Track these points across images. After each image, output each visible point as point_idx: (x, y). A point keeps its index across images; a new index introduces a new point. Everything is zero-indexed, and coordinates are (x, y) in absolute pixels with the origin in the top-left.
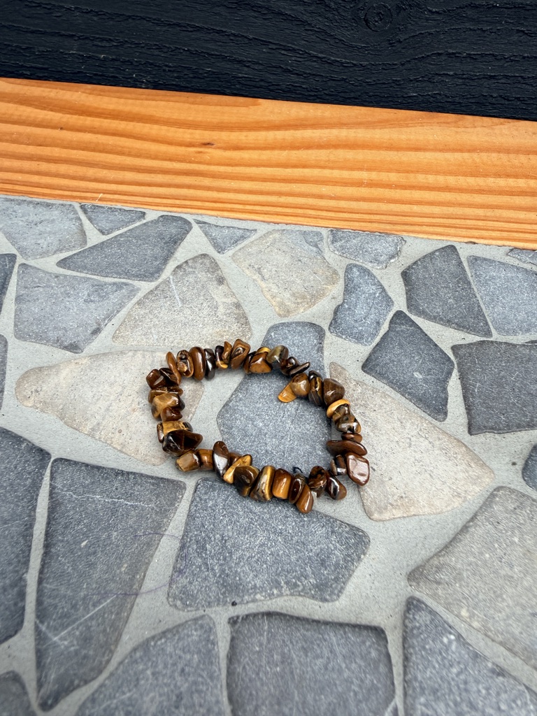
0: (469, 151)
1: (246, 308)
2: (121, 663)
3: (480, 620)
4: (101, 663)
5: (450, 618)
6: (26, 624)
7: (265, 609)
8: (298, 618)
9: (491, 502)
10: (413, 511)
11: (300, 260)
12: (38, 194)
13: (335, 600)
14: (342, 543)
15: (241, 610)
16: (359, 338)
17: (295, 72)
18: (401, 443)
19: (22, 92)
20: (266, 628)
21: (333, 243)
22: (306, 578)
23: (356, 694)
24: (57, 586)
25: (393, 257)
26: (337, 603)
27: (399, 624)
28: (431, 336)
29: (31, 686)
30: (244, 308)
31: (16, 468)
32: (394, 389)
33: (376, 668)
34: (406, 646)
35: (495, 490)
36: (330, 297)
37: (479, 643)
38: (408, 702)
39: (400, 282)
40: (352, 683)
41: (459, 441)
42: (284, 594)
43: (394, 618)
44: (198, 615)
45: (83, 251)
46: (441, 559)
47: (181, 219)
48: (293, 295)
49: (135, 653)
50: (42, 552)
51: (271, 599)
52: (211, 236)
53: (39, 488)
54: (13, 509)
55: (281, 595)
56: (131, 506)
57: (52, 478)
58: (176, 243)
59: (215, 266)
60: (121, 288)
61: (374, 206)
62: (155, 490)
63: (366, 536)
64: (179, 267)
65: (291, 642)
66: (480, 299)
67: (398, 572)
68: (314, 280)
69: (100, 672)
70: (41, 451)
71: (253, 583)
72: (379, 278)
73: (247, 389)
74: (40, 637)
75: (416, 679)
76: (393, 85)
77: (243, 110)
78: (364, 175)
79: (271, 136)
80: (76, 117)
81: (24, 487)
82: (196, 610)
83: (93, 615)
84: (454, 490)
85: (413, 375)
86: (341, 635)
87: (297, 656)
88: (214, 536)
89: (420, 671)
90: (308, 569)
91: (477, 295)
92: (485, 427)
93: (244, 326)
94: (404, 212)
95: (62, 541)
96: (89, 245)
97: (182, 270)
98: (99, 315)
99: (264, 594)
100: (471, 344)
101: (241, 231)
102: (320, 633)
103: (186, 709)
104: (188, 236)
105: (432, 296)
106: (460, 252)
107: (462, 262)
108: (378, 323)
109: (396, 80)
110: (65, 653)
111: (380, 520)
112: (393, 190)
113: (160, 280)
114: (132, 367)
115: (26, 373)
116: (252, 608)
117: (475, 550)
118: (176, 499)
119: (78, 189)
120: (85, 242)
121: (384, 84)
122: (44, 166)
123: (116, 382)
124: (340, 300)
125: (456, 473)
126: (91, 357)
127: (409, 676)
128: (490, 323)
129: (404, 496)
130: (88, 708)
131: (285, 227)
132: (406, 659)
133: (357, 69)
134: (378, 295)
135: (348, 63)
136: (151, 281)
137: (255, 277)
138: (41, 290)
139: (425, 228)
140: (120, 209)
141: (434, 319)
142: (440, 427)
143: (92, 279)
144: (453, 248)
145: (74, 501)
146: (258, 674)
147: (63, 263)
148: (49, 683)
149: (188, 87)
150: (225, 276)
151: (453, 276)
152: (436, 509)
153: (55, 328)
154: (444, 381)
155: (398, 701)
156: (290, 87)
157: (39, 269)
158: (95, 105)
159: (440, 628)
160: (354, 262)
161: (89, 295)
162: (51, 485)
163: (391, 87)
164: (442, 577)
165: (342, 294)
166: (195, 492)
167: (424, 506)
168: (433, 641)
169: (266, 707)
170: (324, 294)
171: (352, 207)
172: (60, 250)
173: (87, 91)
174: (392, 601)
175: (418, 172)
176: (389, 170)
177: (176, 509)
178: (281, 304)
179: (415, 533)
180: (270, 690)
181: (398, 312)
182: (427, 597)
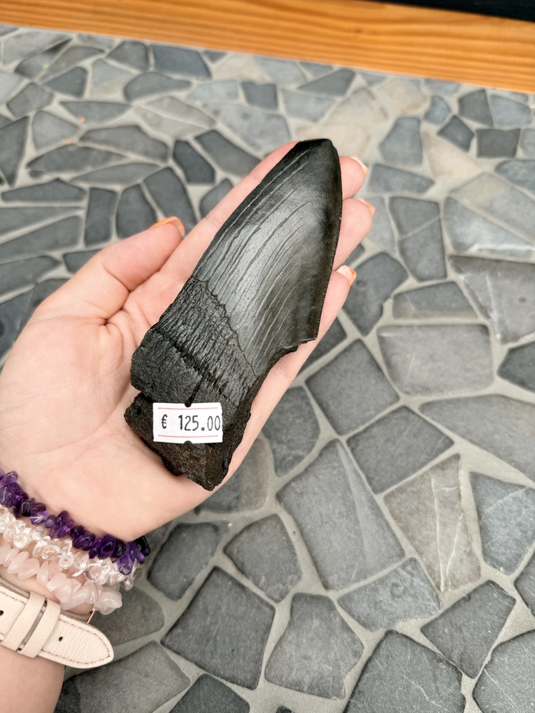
5: (459, 201)
7: (399, 196)
9: (481, 176)
13: (423, 195)
14: (425, 182)
25: (454, 92)
28: (466, 124)
32: (450, 141)
35: (482, 173)
36: (424, 107)
39: (457, 103)
41: (472, 158)
43: (442, 201)
47: (350, 70)
48: (407, 106)
51: (401, 193)
55: (404, 192)
59: (369, 92)
61: (447, 68)
63: (434, 182)
64: (354, 92)
65: (409, 203)
66: (492, 112)
72: (446, 100)
75: (448, 211)
84: (467, 172)
85: (458, 136)
87: (410, 206)
92: (484, 155)
96: (309, 81)
98: (322, 109)
100: (485, 129)
104: (355, 78)
106: (487, 92)
107: (487, 97)
111: (439, 177)
113: (346, 96)
117: (472, 187)
120: (306, 80)
124: (428, 109)
125: (469, 168)
128: (494, 122)
129: (450, 172)
132: (445, 209)
134: (445, 107)
136: (342, 97)
141: (469, 118)
142: (466, 154)
144: (484, 90)
150: (375, 97)
151: (482, 102)
154: (470, 139)
157: (289, 90)
160: (436, 94)
164: (460, 192)
165: (430, 106)
170: (420, 106)
171: (436, 68)
174: (443, 197)
176: (457, 50)
178: (401, 110)
179: (452, 182)
181: (454, 115)
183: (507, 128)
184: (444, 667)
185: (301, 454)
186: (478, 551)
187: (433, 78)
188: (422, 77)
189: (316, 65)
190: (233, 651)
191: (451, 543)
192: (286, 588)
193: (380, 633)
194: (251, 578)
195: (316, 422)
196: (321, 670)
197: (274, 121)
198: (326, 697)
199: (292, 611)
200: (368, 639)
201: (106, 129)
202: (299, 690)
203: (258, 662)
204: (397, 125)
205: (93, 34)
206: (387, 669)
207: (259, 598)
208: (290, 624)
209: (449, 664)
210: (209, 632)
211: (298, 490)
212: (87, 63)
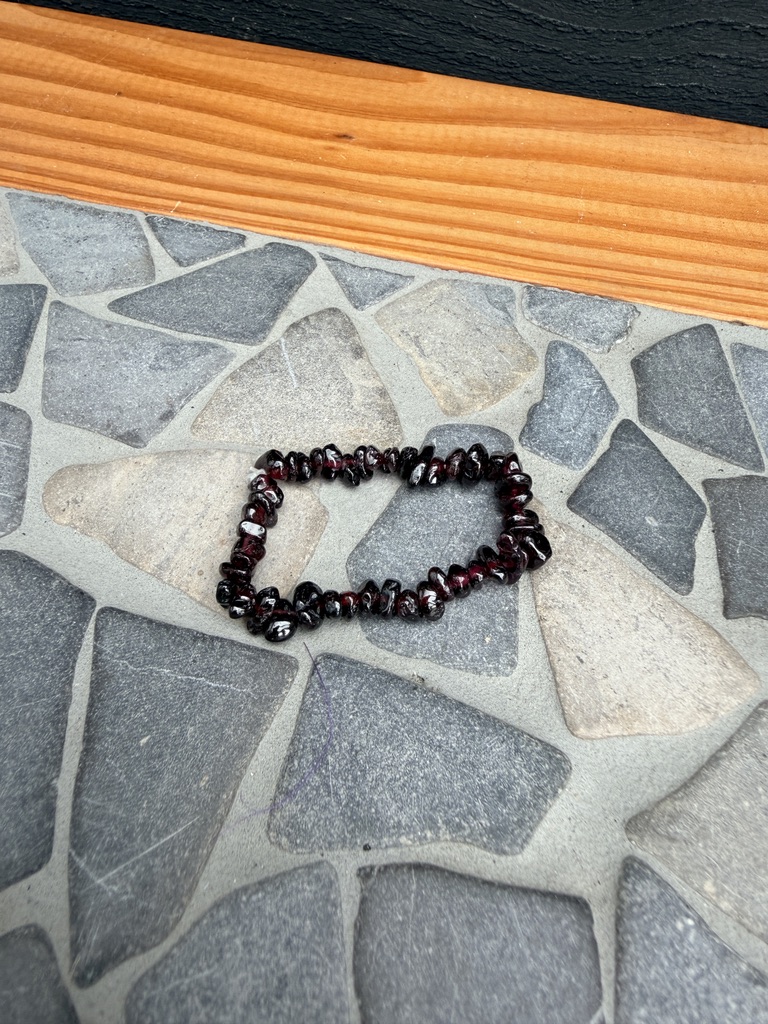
0: (740, 180)
1: (396, 397)
2: (197, 923)
3: (732, 899)
4: (167, 922)
5: (687, 893)
6: (55, 854)
7: (411, 858)
8: (462, 877)
9: (755, 723)
10: (637, 727)
11: (479, 330)
12: (82, 195)
13: (517, 853)
14: (530, 768)
15: (377, 858)
16: (565, 457)
17: (482, 33)
18: (623, 624)
19: (60, 31)
20: (414, 887)
21: (529, 306)
22: (475, 818)
23: (544, 996)
24: (103, 801)
25: (619, 335)
26: (520, 857)
27: (611, 895)
28: (672, 463)
29: (62, 950)
30: (393, 396)
31: (42, 617)
32: (616, 540)
33: (576, 960)
34: (621, 930)
35: (761, 705)
36: (523, 390)
37: (729, 932)
38: (621, 1013)
39: (628, 375)
40: (539, 979)
41: (709, 627)
42: (442, 839)
43: (603, 886)
44: (312, 861)
45: (150, 289)
46: (677, 803)
47: (300, 250)
48: (467, 382)
49: (218, 911)
50: (81, 748)
51: (421, 844)
52: (345, 281)
53: (77, 651)
54: (38, 679)
55: (437, 839)
56: (215, 688)
57: (97, 637)
58: (291, 287)
59: (349, 330)
60: (206, 352)
61: (594, 254)
62: (253, 667)
63: (567, 761)
64: (295, 326)
65: (451, 912)
66: (748, 412)
67: (611, 818)
68: (499, 362)
69: (165, 935)
70: (81, 593)
71: (396, 819)
72: (597, 366)
73: (393, 523)
74: (76, 877)
75: (634, 980)
76: (630, 66)
77: (399, 87)
78: (580, 205)
79: (441, 131)
80: (143, 77)
81: (56, 647)
82: (309, 853)
83: (157, 849)
84: (700, 701)
85: (645, 520)
86: (525, 906)
87: (459, 933)
88: (340, 744)
89: (641, 968)
90: (479, 803)
91: (744, 404)
92: (749, 608)
93: (391, 425)
94: (639, 267)
95: (112, 734)
96: (159, 280)
97: (300, 331)
98: (172, 392)
99: (412, 836)
100: (733, 479)
101: (390, 277)
102: (493, 902)
103: (292, 1001)
104: (310, 278)
105: (677, 401)
106: (721, 336)
107: (723, 352)
108: (594, 436)
109: (636, 60)
110: (114, 903)
111: (588, 738)
112: (622, 232)
113: (266, 344)
114: (221, 476)
115: (60, 471)
116: (394, 855)
117: (729, 794)
118: (283, 683)
119: (142, 192)
120: (152, 275)
121: (616, 63)
122: (91, 151)
123: (195, 496)
124: (537, 397)
125: (703, 676)
126: (158, 454)
127: (624, 976)
128: (762, 450)
129: (625, 703)
130: (146, 988)
131: (457, 276)
132: (620, 950)
133: (577, 37)
134: (595, 392)
135: (565, 26)
136: (252, 345)
137: (410, 351)
138: (85, 344)
139: (669, 295)
140: (207, 228)
141: (678, 436)
142: (682, 602)
143: (162, 334)
144: (710, 329)
145: (130, 675)
146: (400, 956)
147: (117, 305)
148: (89, 947)
149: (314, 45)
150: (366, 345)
151: (710, 372)
152: (672, 728)
153: (105, 406)
154: (691, 534)
155: (606, 1010)
156: (471, 56)
157: (80, 312)
158: (172, 60)
159: (672, 907)
160: (561, 339)
161: (156, 358)
162: (95, 647)
163: (626, 69)
164: (678, 830)
165: (541, 386)
166: (313, 674)
167: (655, 722)
168: (661, 926)
169: (411, 1005)
170: (513, 386)
171: (560, 252)
172: (113, 285)
173: (161, 38)
174: (600, 860)
175: (661, 206)
176: (619, 200)
177: (284, 697)
178: (449, 395)
179: (639, 761)
180: (418, 982)
181: (624, 421)
182: (654, 859)
188: (518, 282)
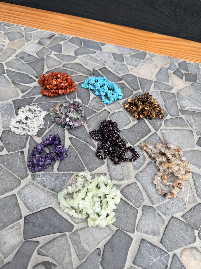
3: (184, 94)
5: (181, 94)
6: (140, 89)
11: (164, 60)
13: (170, 91)
18: (177, 81)
21: (168, 58)
24: (142, 87)
25: (177, 61)
27: (176, 94)
28: (181, 71)
32: (177, 76)
35: (187, 86)
39: (178, 65)
42: (165, 90)
45: (132, 55)
46: (181, 90)
47: (145, 52)
48: (163, 64)
52: (150, 55)
54: (135, 81)
60: (139, 61)
63: (173, 88)
70: (136, 76)
75: (178, 97)
76: (178, 33)
78: (173, 49)
82: (157, 90)
83: (147, 89)
84: (183, 85)
86: (171, 94)
88: (157, 85)
90: (168, 89)
91: (188, 68)
92: (187, 81)
94: (179, 55)
95: (142, 84)
97: (147, 59)
98: (138, 64)
100: (187, 73)
101: (154, 55)
104: (147, 55)
105: (182, 67)
107: (187, 63)
108: (175, 69)
112: (177, 52)
115: (131, 69)
116: (162, 91)
117: (185, 90)
126: (138, 68)
128: (189, 71)
129: (177, 85)
134: (175, 66)
136: (143, 60)
137: (157, 62)
138: (129, 60)
139: (182, 58)
142: (182, 80)
143: (135, 59)
145: (142, 81)
150: (153, 61)
151: (185, 65)
152: (181, 87)
153: (132, 64)
154: (183, 76)
156: (159, 31)
157: (127, 57)
160: (171, 61)
162: (138, 79)
165: (170, 65)
170: (167, 65)
171: (171, 54)
183: (193, 73)
184: (189, 227)
185: (141, 165)
186: (195, 195)
187: (170, 56)
188: (167, 56)
189: (135, 50)
190: (126, 222)
191: (188, 192)
192: (140, 204)
193: (170, 217)
194: (130, 201)
195: (144, 156)
196: (153, 228)
197: (123, 66)
198: (156, 236)
199: (143, 211)
200: (166, 219)
201: (70, 64)
202: (147, 234)
203: (135, 225)
204: (160, 70)
205: (63, 34)
206: (173, 227)
207: (133, 206)
208: (142, 214)
209: (191, 227)
210: (118, 216)
211: (141, 175)
212: (62, 43)
